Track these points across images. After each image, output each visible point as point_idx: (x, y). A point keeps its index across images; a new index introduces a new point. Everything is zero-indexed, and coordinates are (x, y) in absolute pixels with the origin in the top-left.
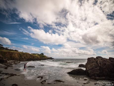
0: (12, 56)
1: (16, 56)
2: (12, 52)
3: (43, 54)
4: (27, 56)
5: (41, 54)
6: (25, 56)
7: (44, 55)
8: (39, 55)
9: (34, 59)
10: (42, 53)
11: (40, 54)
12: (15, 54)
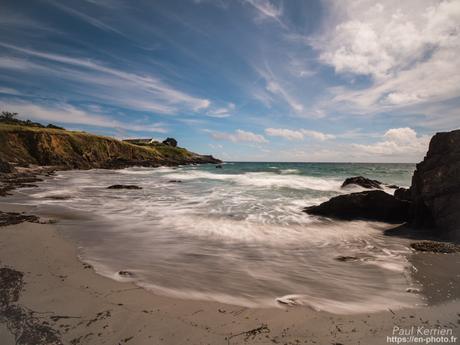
0: (40, 150)
1: (57, 147)
3: (173, 142)
4: (105, 149)
5: (165, 142)
6: (96, 149)
7: (178, 145)
8: (156, 145)
9: (136, 160)
10: (168, 140)
11: (161, 141)
12: (49, 141)
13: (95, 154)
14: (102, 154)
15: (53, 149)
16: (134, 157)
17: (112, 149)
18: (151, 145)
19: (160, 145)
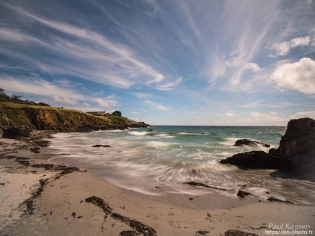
0: (38, 120)
1: (49, 119)
2: (35, 109)
3: (119, 113)
4: (78, 118)
5: (113, 113)
6: (72, 119)
7: (122, 115)
8: (108, 115)
9: (97, 126)
10: (116, 112)
11: (111, 113)
12: (44, 115)
13: (71, 122)
14: (75, 122)
15: (46, 119)
16: (95, 124)
17: (82, 119)
18: (105, 115)
19: (111, 115)
